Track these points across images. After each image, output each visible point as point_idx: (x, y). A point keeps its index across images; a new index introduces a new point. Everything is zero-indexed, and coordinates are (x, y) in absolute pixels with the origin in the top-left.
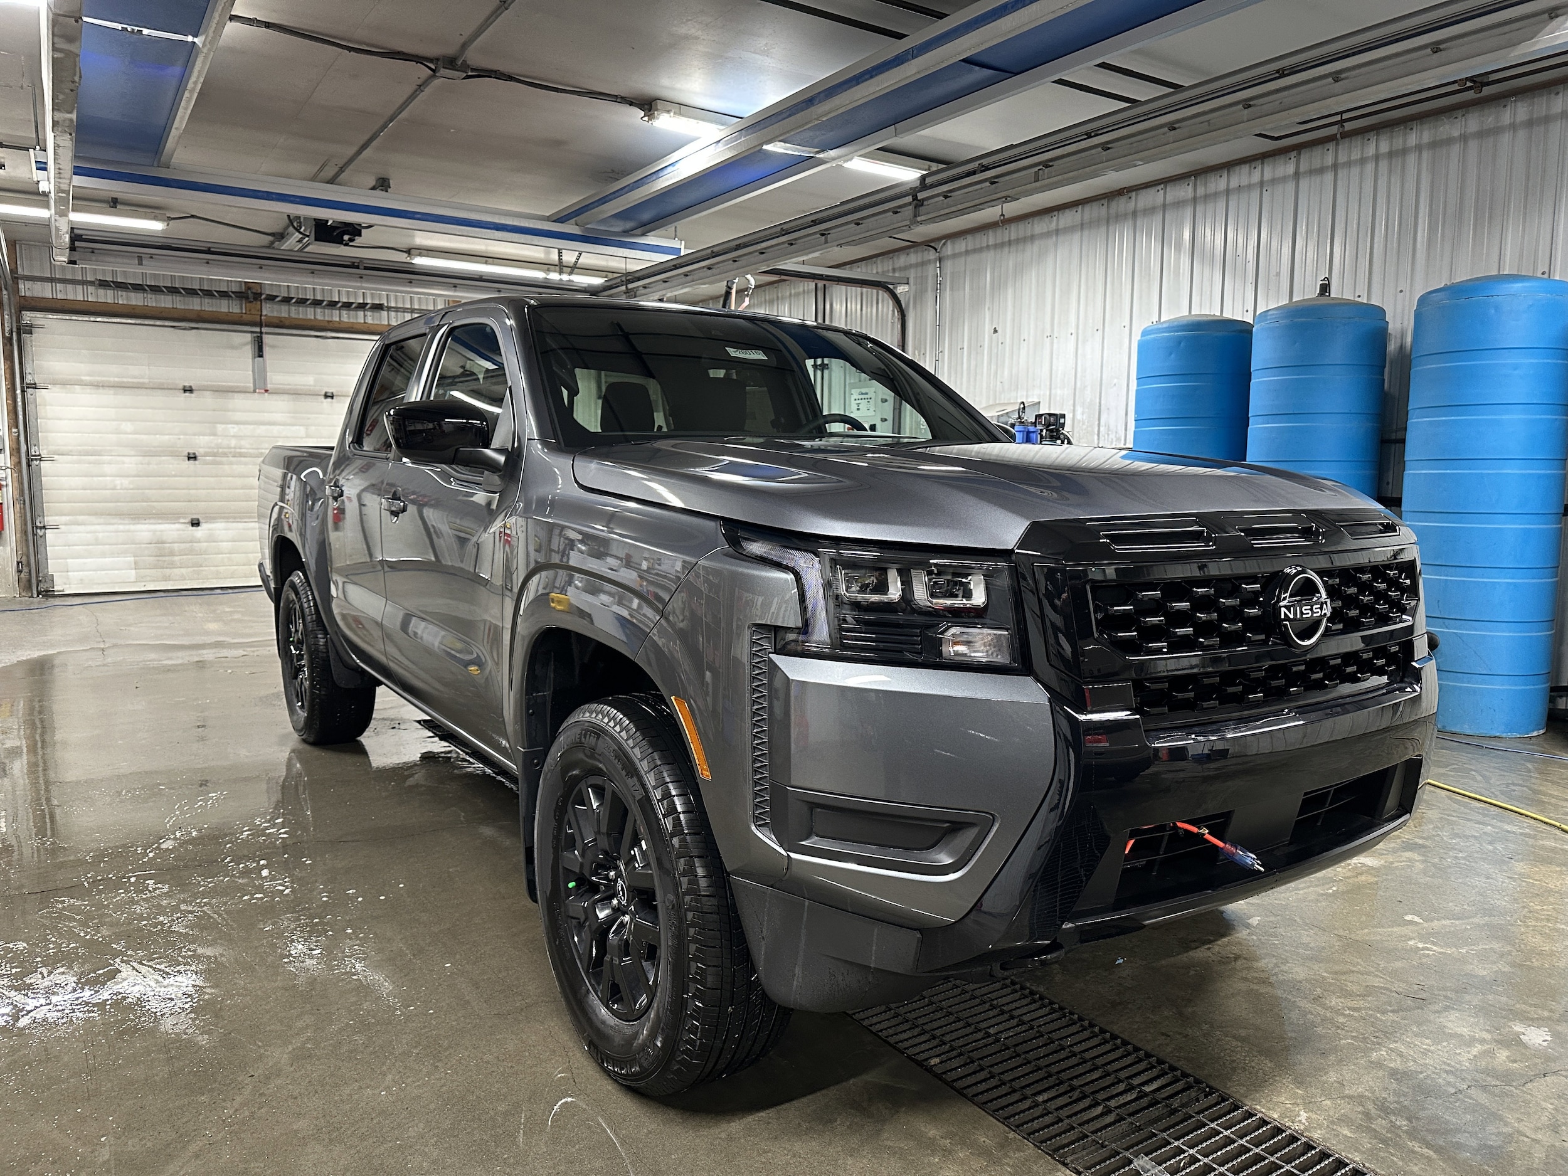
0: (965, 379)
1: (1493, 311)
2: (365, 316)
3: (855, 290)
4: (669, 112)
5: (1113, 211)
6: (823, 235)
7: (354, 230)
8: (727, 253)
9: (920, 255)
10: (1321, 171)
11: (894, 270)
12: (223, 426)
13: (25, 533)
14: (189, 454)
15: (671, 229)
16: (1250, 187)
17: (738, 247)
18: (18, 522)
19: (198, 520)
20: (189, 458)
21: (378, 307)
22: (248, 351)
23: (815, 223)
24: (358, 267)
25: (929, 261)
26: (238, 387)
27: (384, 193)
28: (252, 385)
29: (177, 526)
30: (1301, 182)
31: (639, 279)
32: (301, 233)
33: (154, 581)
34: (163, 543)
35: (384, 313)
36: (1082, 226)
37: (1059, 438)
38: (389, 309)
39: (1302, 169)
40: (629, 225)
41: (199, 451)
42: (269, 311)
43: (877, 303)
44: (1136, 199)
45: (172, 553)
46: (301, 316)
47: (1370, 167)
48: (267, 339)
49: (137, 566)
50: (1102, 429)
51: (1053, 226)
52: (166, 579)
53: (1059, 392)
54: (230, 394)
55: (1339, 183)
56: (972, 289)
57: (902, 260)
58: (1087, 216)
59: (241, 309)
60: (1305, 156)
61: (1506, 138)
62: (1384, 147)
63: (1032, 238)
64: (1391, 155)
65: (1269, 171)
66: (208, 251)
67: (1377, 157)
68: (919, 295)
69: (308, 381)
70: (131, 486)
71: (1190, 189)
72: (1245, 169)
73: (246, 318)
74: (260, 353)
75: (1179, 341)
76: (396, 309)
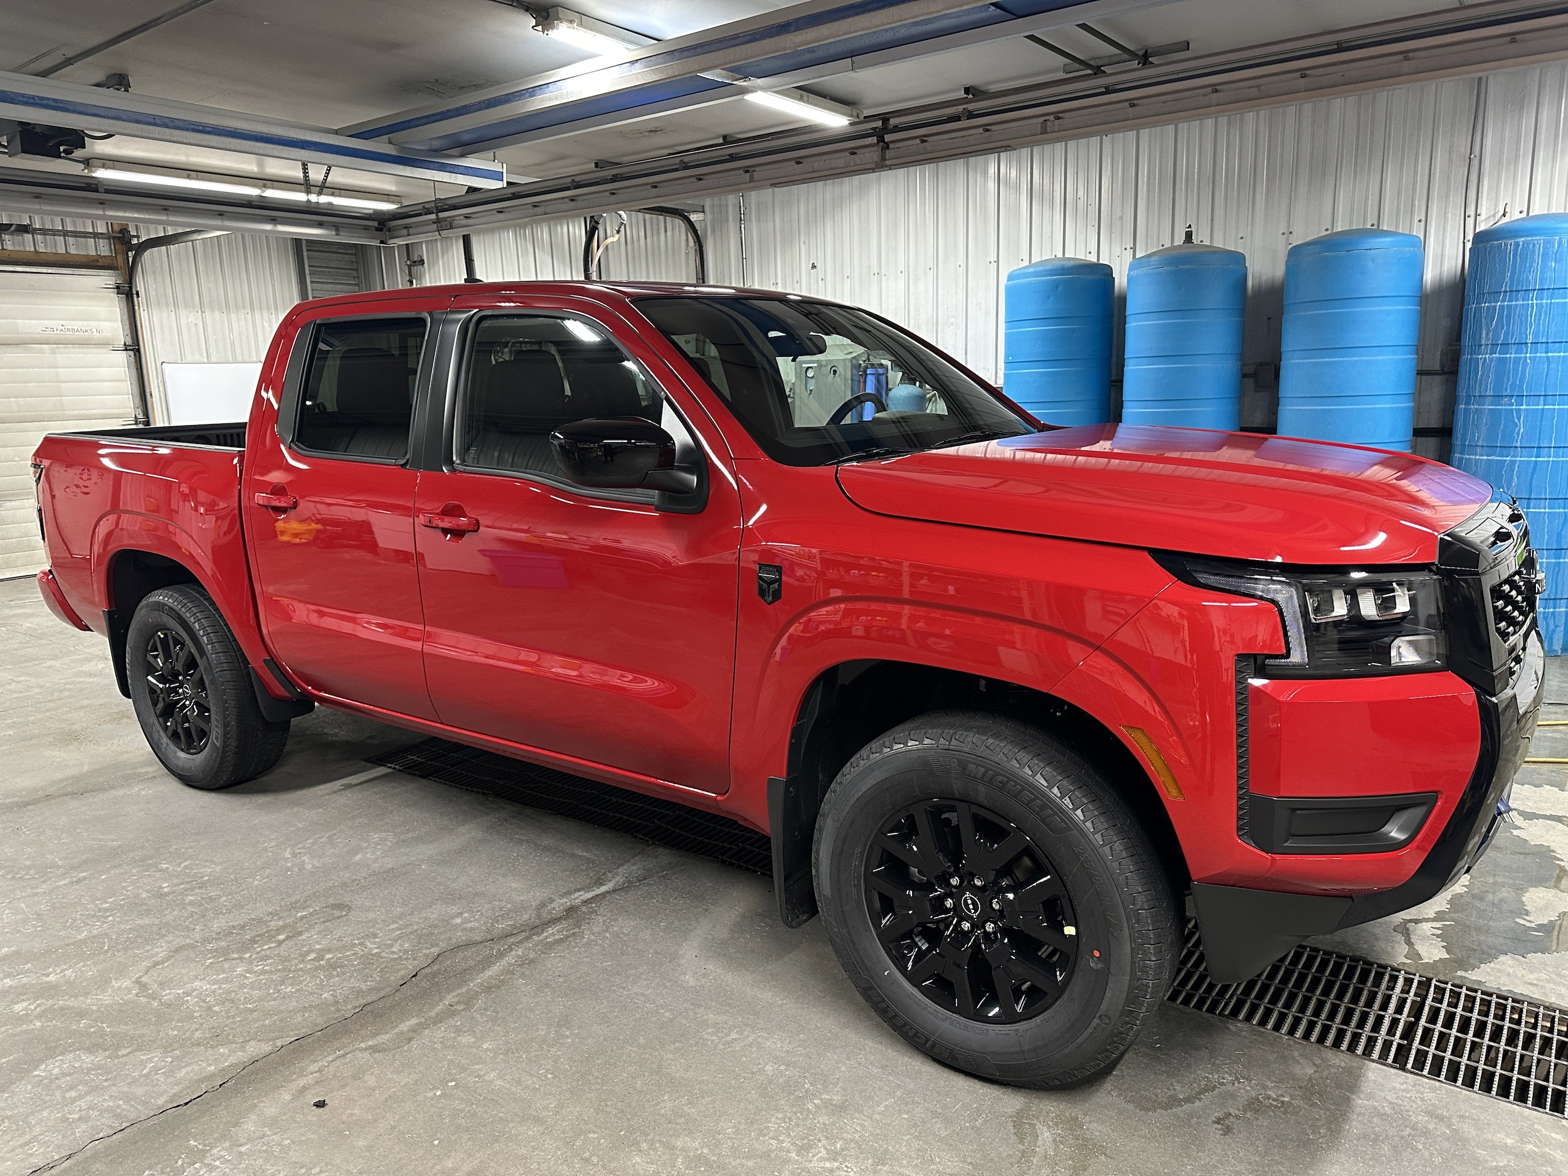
1: (1370, 263)
4: (571, 22)
6: (747, 171)
7: (77, 139)
21: (24, 229)
27: (121, 93)
35: (28, 237)
38: (35, 232)
56: (783, 221)
68: (719, 225)
75: (1056, 284)
76: (44, 232)
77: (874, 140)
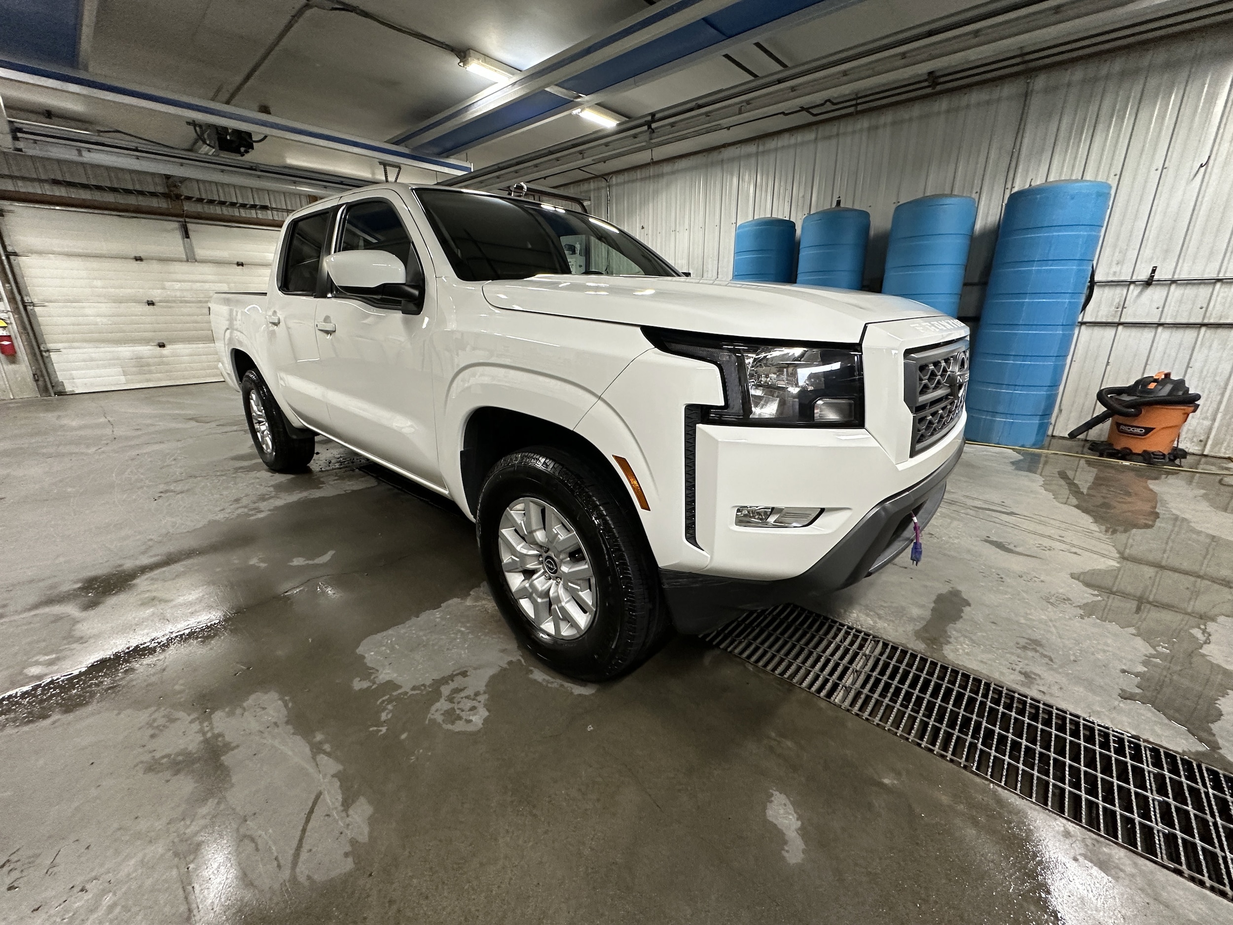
4: (478, 59)
6: (581, 153)
7: (250, 138)
9: (596, 183)
11: (580, 191)
12: (169, 283)
13: (34, 355)
14: (148, 301)
15: (463, 155)
18: (27, 347)
19: (163, 343)
20: (149, 304)
21: (264, 208)
22: (178, 236)
24: (255, 170)
25: (603, 187)
26: (175, 258)
28: (185, 257)
29: (149, 347)
30: (818, 144)
32: (207, 142)
33: (139, 382)
34: (141, 358)
35: (269, 212)
38: (272, 209)
40: (439, 149)
41: (155, 300)
42: (188, 207)
45: (148, 365)
46: (213, 212)
48: (190, 226)
49: (125, 374)
52: (148, 381)
54: (170, 262)
55: (840, 144)
56: (628, 202)
57: (585, 187)
59: (168, 205)
68: (597, 207)
69: (222, 254)
70: (109, 323)
73: (173, 211)
74: (186, 235)
75: (762, 231)
76: (277, 209)
77: (646, 128)
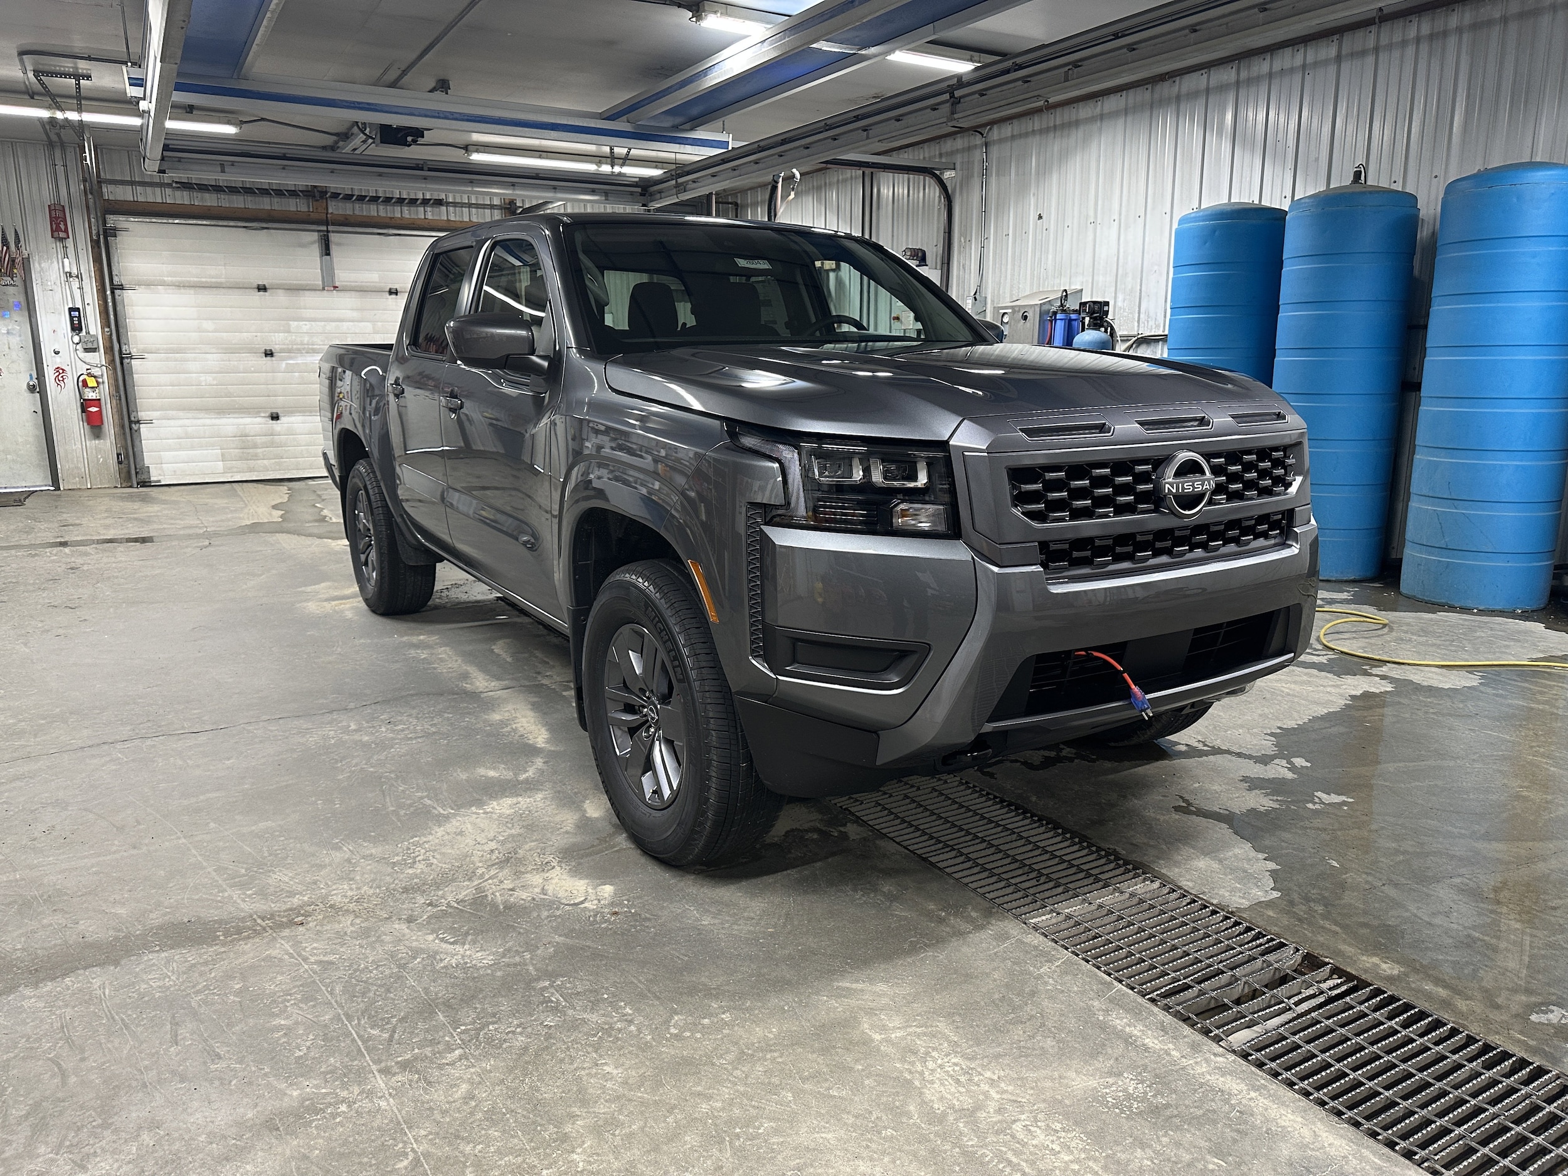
0: (1009, 266)
1: (1515, 200)
2: (425, 212)
3: (902, 177)
4: (715, 12)
5: (1156, 96)
6: (865, 130)
7: (418, 133)
8: (773, 147)
9: (966, 140)
10: (1363, 53)
11: (941, 155)
12: (296, 323)
13: (122, 427)
14: (266, 350)
15: (719, 123)
16: (1292, 70)
17: (784, 142)
18: (116, 417)
19: (277, 414)
20: (266, 355)
21: (439, 203)
22: (316, 250)
23: (857, 118)
24: (421, 169)
25: (975, 147)
26: (307, 285)
27: (445, 95)
28: (321, 283)
29: (259, 420)
30: (1343, 65)
31: (688, 173)
32: (365, 134)
33: (240, 472)
34: (246, 436)
35: (444, 208)
36: (1126, 111)
37: (1103, 326)
38: (448, 204)
39: (1344, 52)
40: (679, 120)
41: (275, 348)
42: (335, 208)
43: (924, 189)
44: (1180, 83)
45: (255, 446)
46: (365, 214)
47: (1410, 51)
48: (333, 237)
49: (224, 458)
50: (1142, 316)
51: (1098, 110)
52: (251, 469)
53: (1101, 278)
54: (301, 292)
55: (1380, 66)
56: (1017, 174)
57: (948, 145)
58: (1131, 101)
59: (309, 208)
60: (1347, 38)
61: (1545, 20)
62: (1426, 29)
63: (1077, 123)
64: (1432, 37)
65: (1311, 54)
66: (284, 157)
67: (1418, 40)
68: (966, 181)
69: (371, 277)
70: (215, 382)
71: (1233, 72)
72: (1288, 51)
73: (314, 216)
74: (326, 251)
75: (1213, 230)
76: (455, 204)
